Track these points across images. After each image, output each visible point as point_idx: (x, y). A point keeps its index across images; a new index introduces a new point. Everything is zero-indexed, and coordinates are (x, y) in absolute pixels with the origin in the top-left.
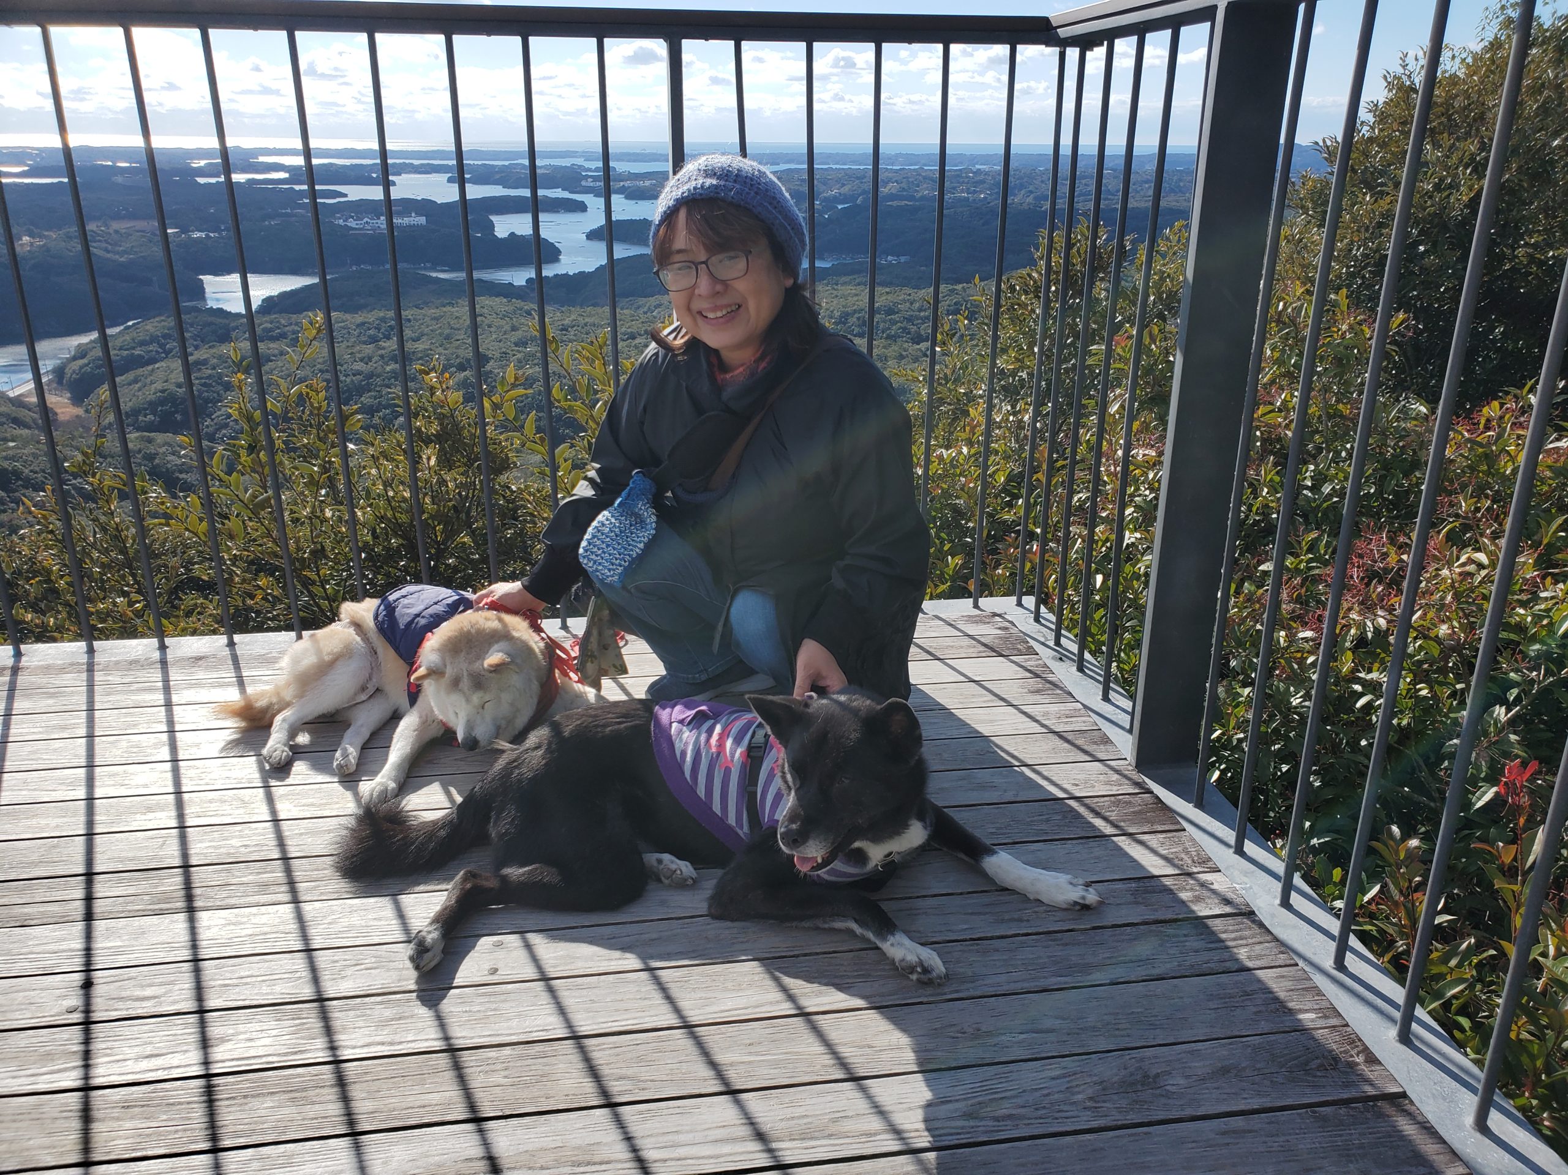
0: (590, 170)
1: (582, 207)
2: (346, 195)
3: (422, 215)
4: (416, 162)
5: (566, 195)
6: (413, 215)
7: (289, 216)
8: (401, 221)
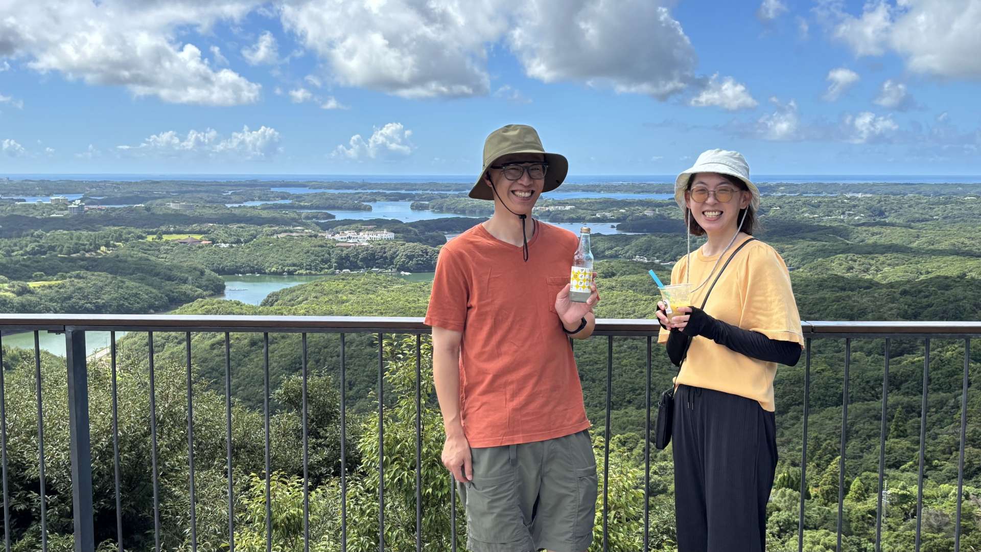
2: (334, 217)
3: (392, 231)
4: (388, 192)
6: (385, 232)
7: (291, 232)
8: (375, 236)
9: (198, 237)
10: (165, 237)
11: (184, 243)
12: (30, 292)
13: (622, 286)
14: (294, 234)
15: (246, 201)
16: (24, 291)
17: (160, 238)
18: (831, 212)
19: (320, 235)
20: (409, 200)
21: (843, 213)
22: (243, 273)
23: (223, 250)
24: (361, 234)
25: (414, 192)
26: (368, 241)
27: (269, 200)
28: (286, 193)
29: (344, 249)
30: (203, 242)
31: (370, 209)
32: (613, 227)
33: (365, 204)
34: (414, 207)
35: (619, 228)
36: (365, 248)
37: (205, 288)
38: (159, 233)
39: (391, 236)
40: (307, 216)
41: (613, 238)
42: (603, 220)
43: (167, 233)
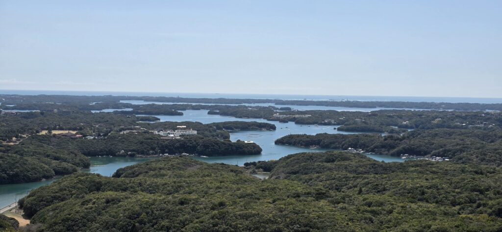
0: (277, 109)
1: (273, 128)
2: (159, 119)
3: (195, 130)
4: (194, 104)
5: (265, 121)
6: (191, 130)
7: (132, 129)
8: (184, 133)
9: (74, 132)
10: (54, 132)
11: (66, 136)
13: (339, 168)
14: (134, 131)
15: (104, 109)
17: (50, 132)
18: (473, 122)
19: (150, 131)
20: (207, 109)
21: (482, 123)
22: (102, 155)
23: (90, 141)
24: (176, 131)
25: (210, 105)
26: (180, 136)
27: (118, 108)
28: (129, 104)
29: (165, 141)
30: (77, 136)
31: (181, 114)
32: (335, 129)
33: (179, 111)
34: (209, 113)
35: (339, 129)
36: (178, 141)
37: (78, 165)
38: (50, 130)
39: (195, 132)
40: (142, 119)
41: (334, 136)
42: (329, 124)
43: (55, 129)
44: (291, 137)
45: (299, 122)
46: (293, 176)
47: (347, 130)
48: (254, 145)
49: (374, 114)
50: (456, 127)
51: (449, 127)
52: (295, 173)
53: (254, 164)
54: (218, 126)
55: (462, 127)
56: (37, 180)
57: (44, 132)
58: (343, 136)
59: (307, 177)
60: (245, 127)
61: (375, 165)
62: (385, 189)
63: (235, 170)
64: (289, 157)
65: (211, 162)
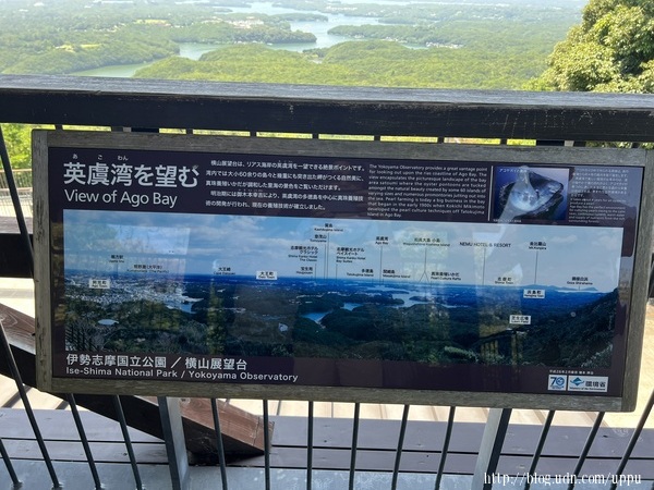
1: (326, 19)
3: (262, 21)
6: (259, 20)
7: (210, 19)
8: (253, 23)
9: (163, 22)
10: (147, 21)
11: (157, 25)
12: (83, 50)
14: (212, 21)
16: (78, 50)
17: (144, 21)
19: (226, 22)
21: (493, 16)
22: (188, 42)
23: (177, 29)
24: (246, 21)
26: (250, 26)
29: (238, 30)
30: (167, 25)
31: (250, 7)
33: (248, 3)
34: (273, 6)
35: (380, 21)
36: (249, 30)
37: (171, 50)
38: (144, 19)
39: (262, 23)
40: (218, 11)
41: (375, 27)
42: (371, 16)
43: (148, 18)
44: (340, 27)
45: (347, 14)
46: (341, 61)
47: (386, 22)
48: (310, 35)
49: (408, 8)
50: (473, 19)
51: (467, 19)
52: (343, 58)
53: (311, 51)
54: (282, 18)
55: (477, 19)
56: (140, 62)
57: (139, 21)
58: (383, 27)
59: (352, 62)
60: (302, 19)
61: (406, 52)
62: (412, 72)
63: (296, 56)
64: (339, 45)
65: (276, 49)
